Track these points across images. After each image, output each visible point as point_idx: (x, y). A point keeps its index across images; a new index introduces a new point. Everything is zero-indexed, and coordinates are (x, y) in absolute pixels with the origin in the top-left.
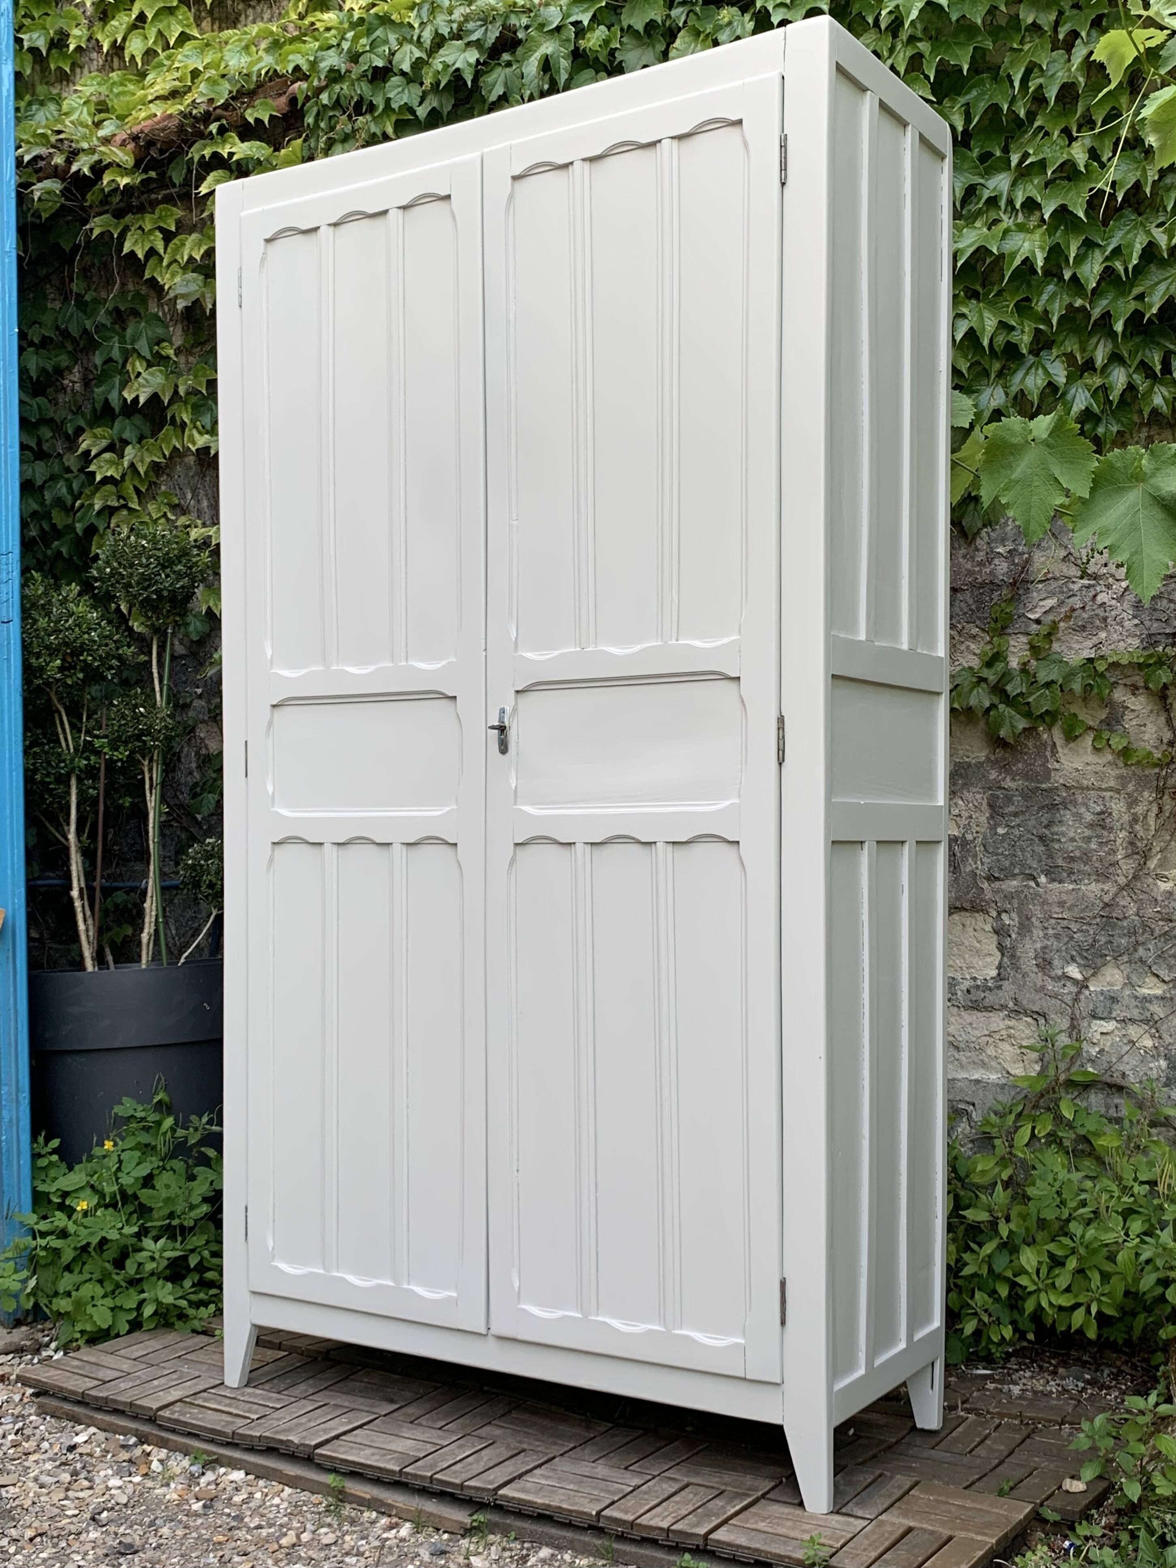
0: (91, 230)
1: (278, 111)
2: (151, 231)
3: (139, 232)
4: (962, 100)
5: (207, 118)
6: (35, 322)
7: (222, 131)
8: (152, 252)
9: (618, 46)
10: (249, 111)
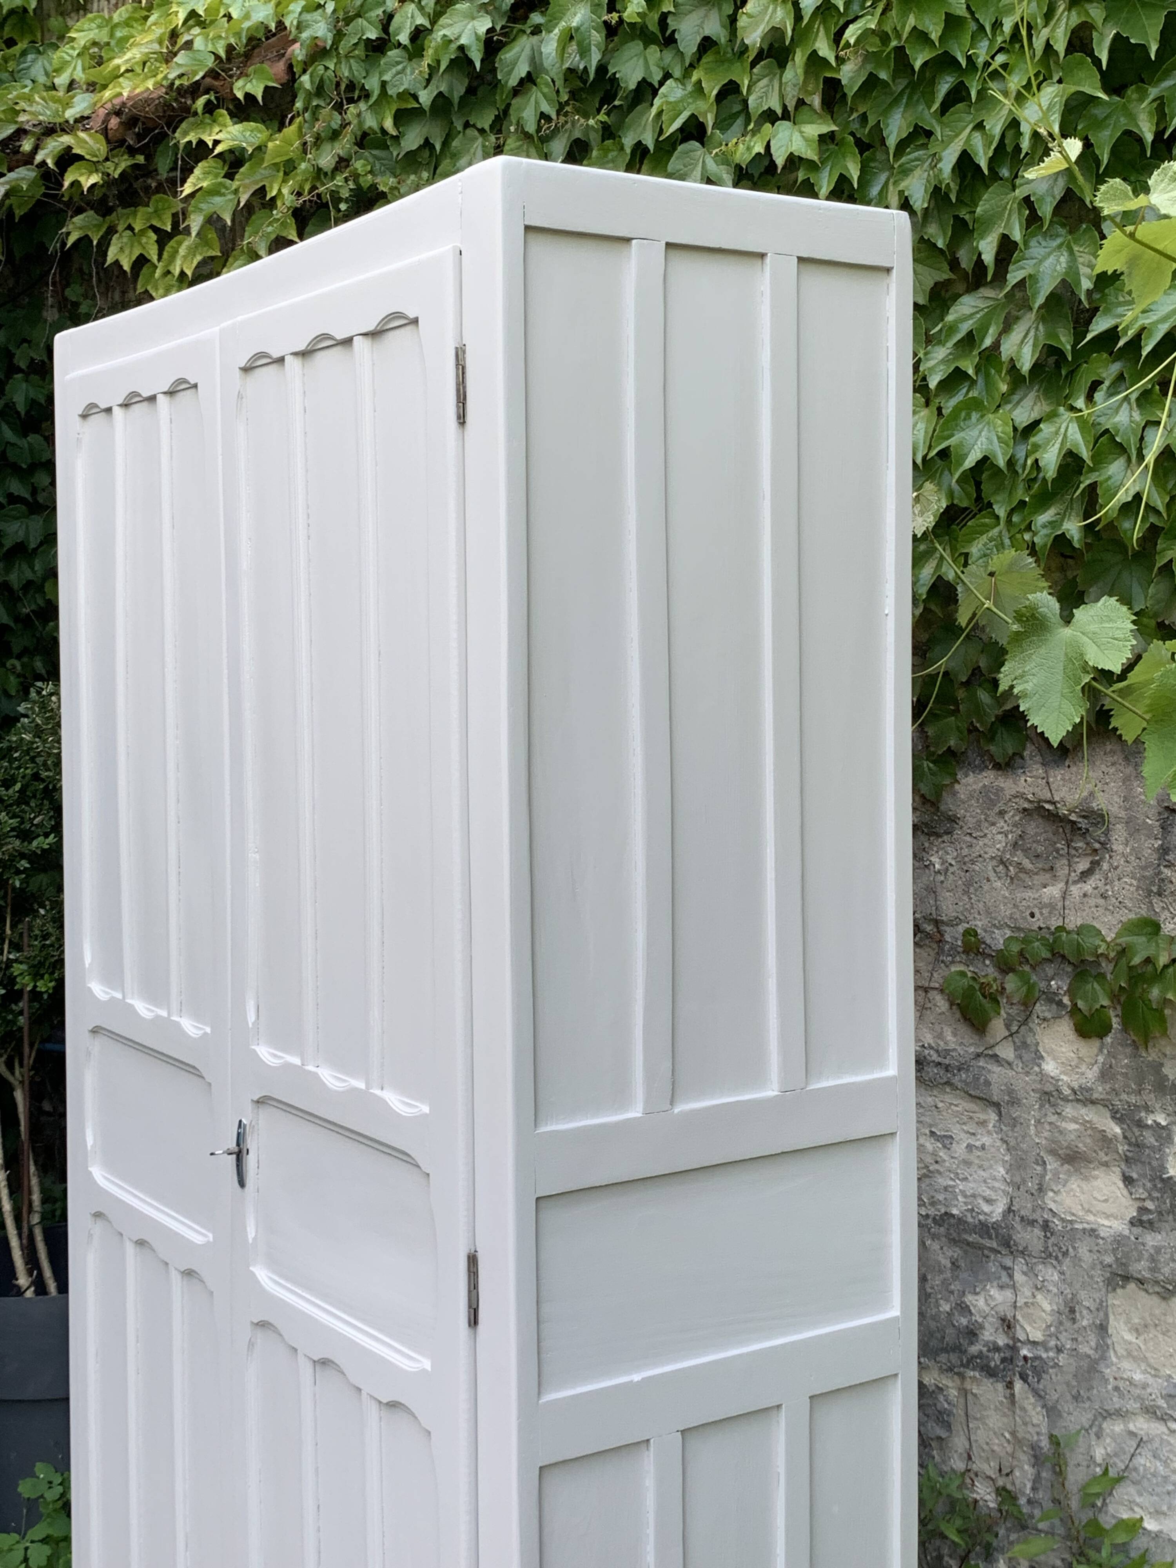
0: (68, 234)
1: (276, 81)
2: (143, 232)
3: (129, 232)
4: (1154, 92)
5: (195, 90)
6: (25, 341)
7: (210, 108)
8: (141, 261)
9: (672, 9)
10: (239, 83)
